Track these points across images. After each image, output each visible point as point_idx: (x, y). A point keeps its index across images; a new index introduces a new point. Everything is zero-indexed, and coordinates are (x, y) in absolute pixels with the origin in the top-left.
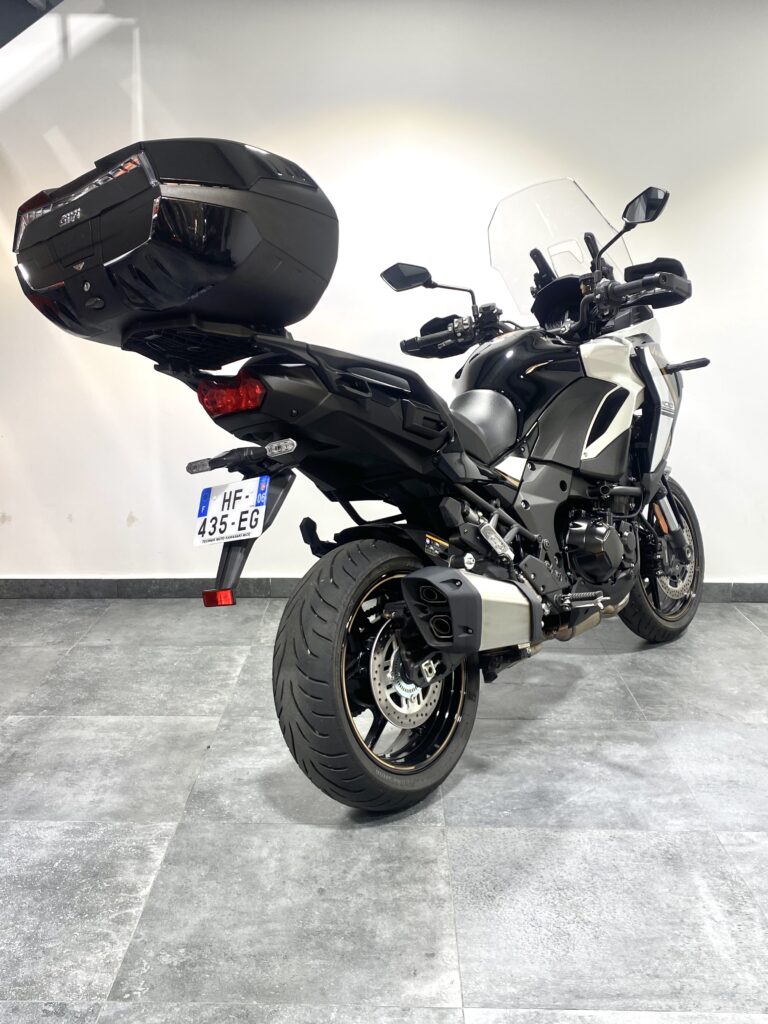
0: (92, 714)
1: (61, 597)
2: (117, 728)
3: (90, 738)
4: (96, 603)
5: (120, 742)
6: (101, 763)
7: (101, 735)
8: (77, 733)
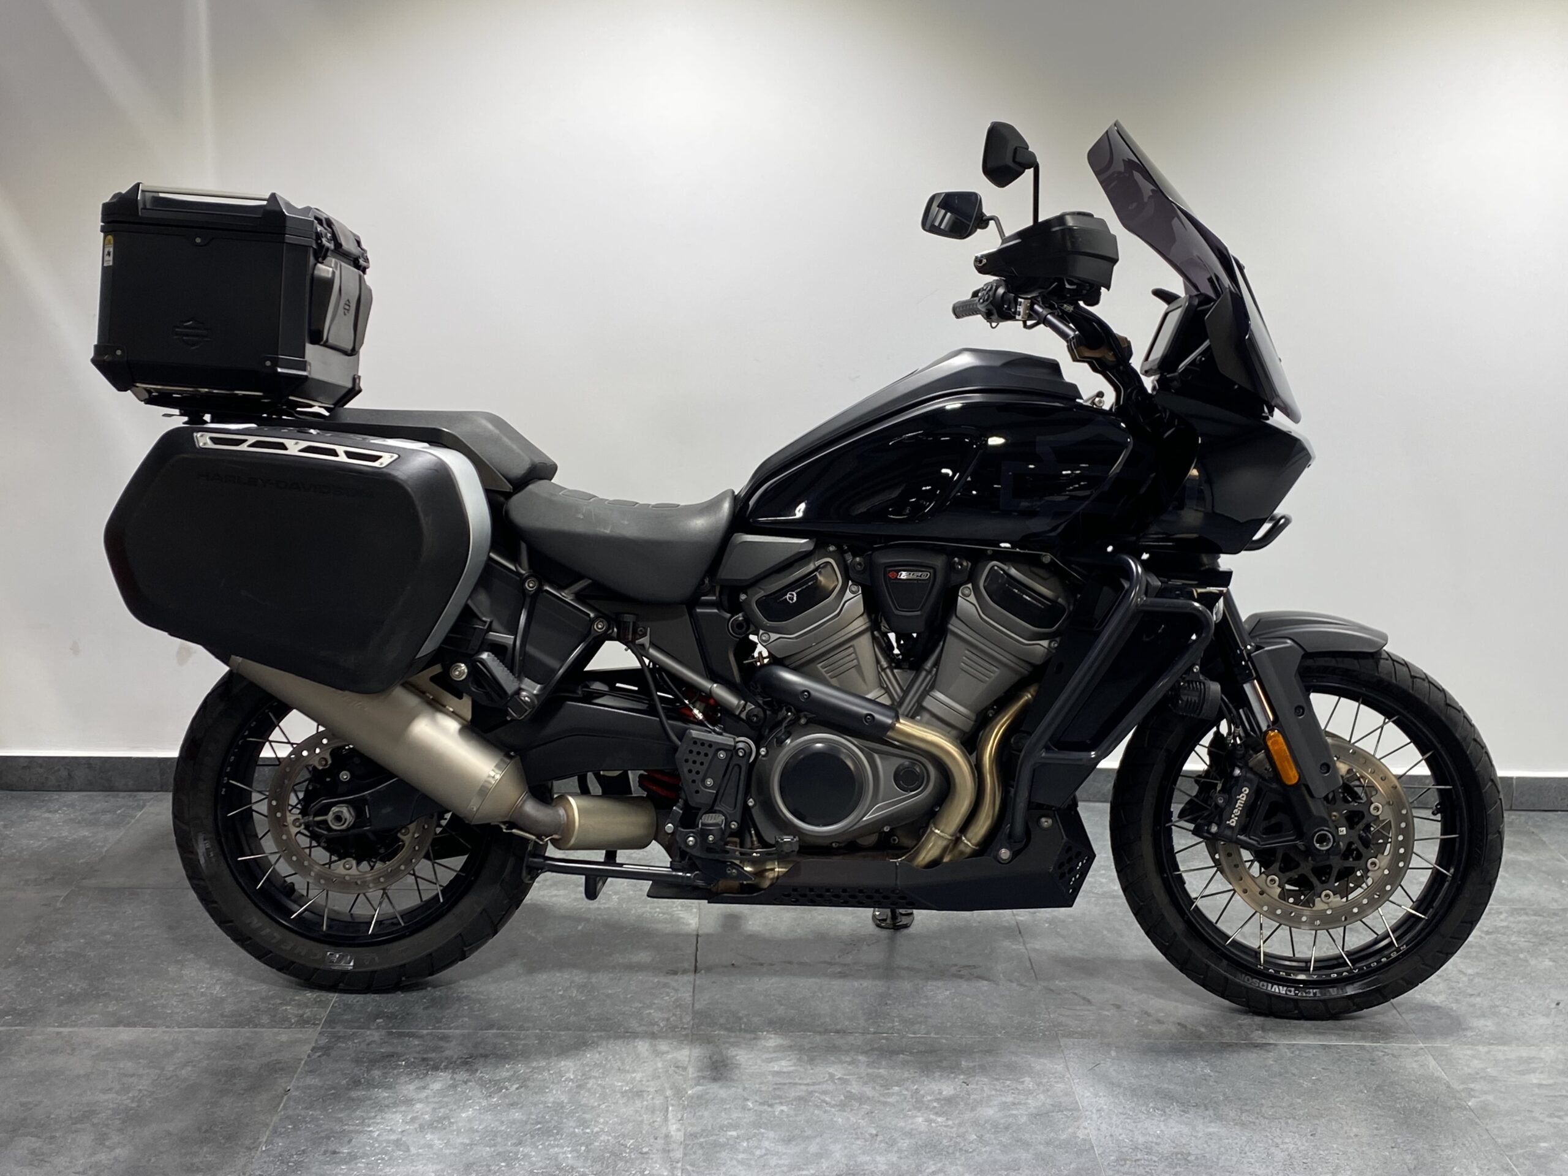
0: (90, 1024)
1: (59, 789)
2: (131, 1052)
3: (82, 1072)
4: (122, 799)
5: (134, 1080)
6: (96, 1121)
7: (103, 1066)
8: (59, 1061)
